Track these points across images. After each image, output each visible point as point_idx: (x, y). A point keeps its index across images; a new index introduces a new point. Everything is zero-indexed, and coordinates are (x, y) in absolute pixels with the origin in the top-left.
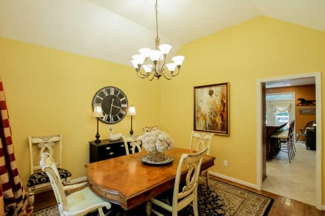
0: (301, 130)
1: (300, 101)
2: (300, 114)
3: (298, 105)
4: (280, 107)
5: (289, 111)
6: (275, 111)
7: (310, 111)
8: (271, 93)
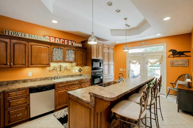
0: (172, 84)
1: (171, 53)
2: (171, 66)
3: (169, 57)
4: (151, 59)
5: (160, 63)
6: (147, 63)
7: (181, 63)
8: (144, 45)
